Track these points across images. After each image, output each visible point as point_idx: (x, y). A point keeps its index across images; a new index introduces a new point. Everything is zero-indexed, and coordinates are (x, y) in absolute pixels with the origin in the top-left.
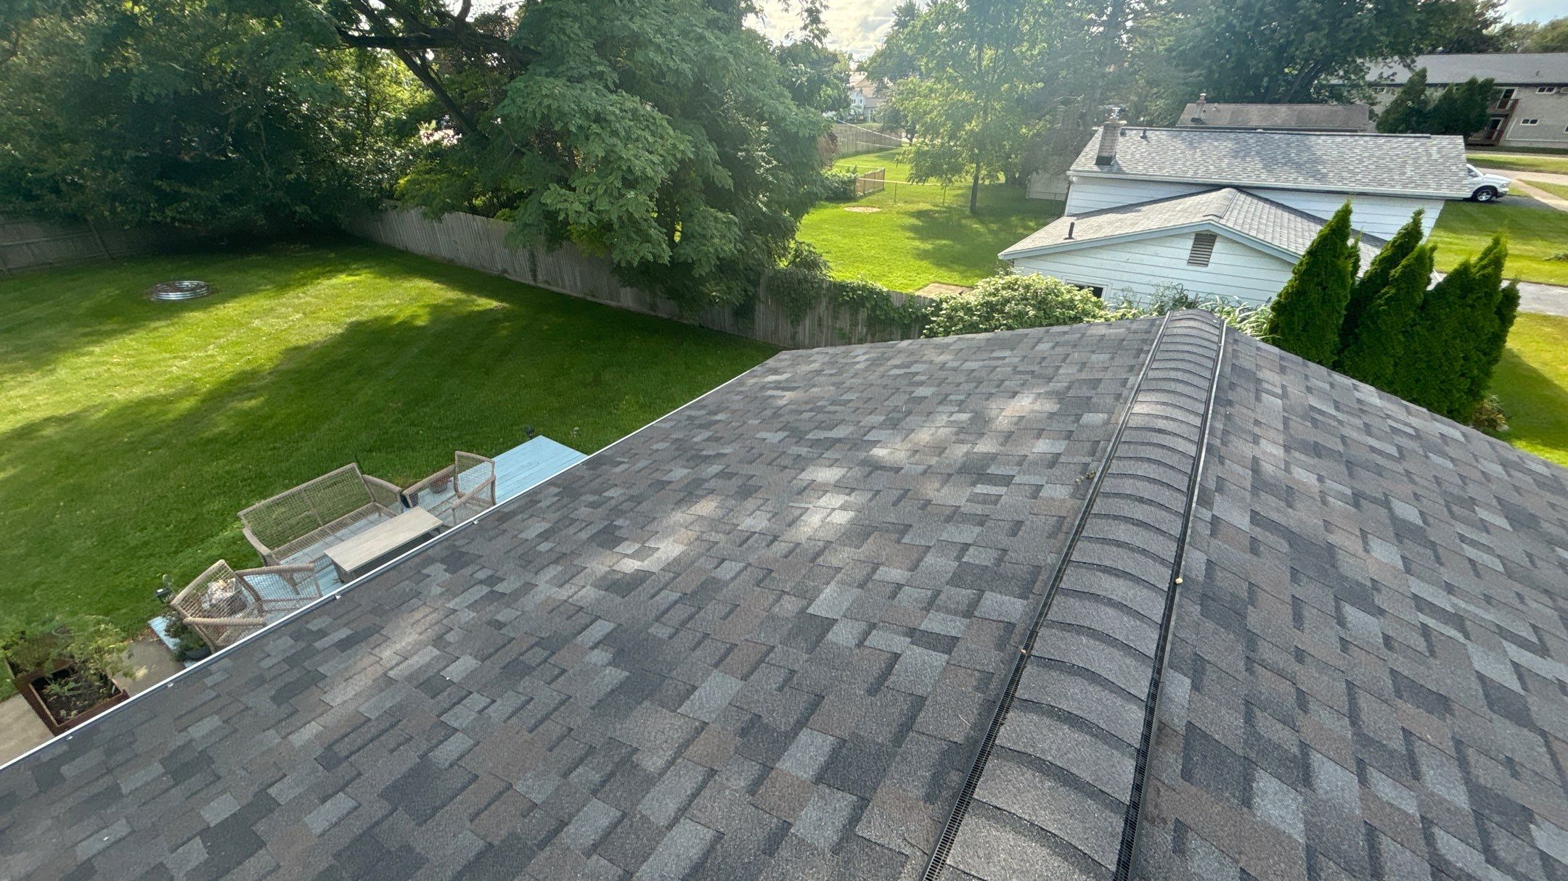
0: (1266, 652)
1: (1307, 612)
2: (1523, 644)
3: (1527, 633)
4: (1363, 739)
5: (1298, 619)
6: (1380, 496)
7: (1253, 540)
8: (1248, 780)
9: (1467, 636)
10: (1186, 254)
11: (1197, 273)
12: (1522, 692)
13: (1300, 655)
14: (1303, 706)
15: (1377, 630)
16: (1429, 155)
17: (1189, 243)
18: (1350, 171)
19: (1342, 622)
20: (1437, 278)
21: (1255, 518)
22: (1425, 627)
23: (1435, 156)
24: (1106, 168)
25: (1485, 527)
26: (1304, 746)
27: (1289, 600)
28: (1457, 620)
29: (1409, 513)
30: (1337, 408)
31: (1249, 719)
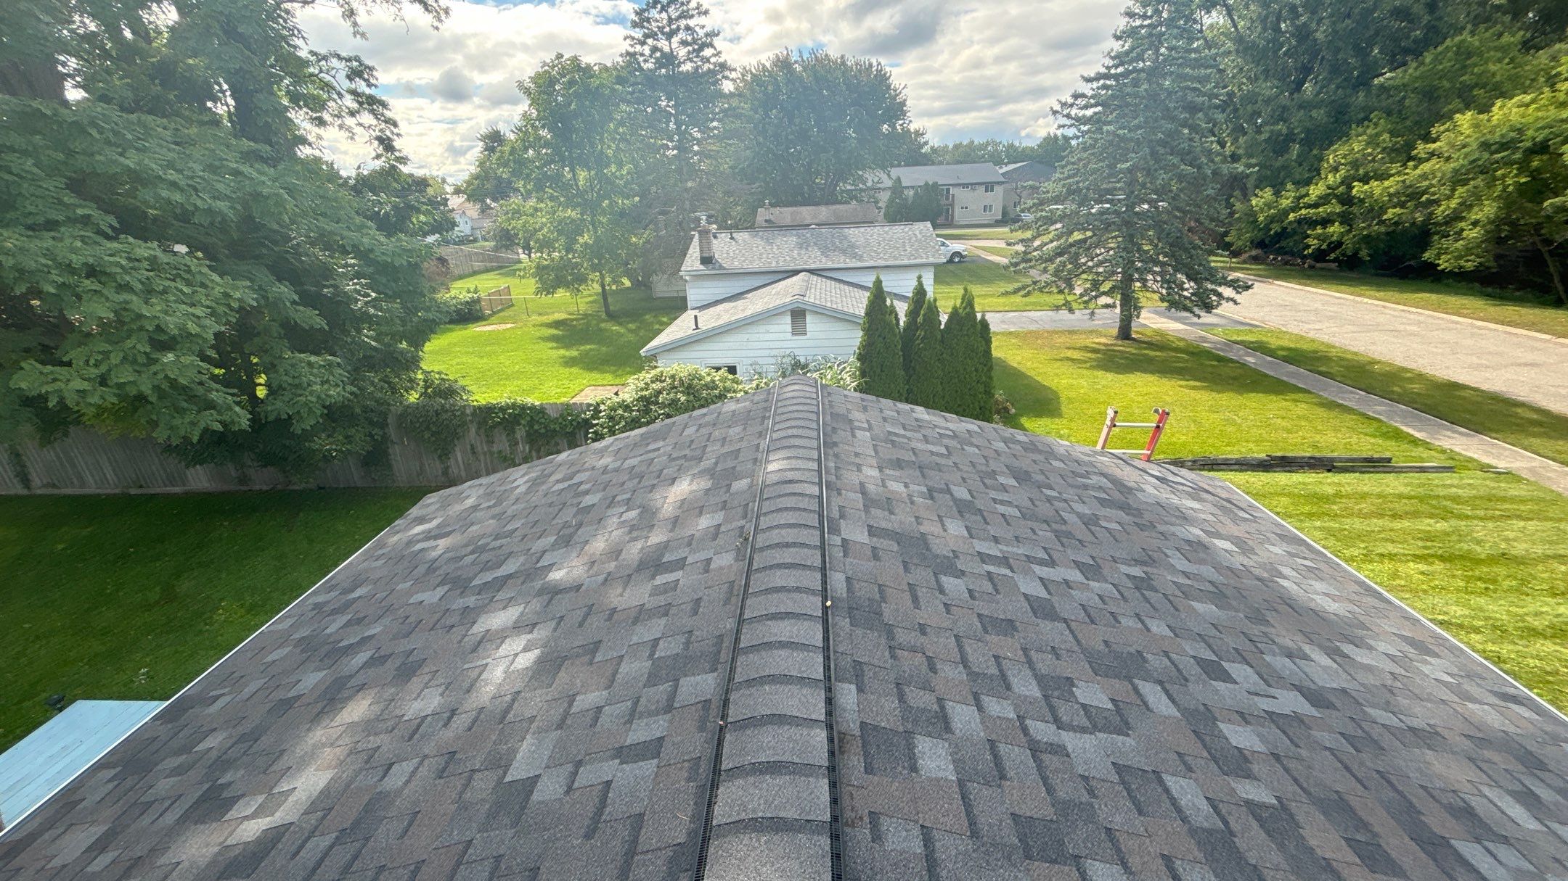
0: (902, 637)
1: (921, 592)
2: (1042, 563)
3: (1042, 555)
4: (973, 676)
5: (915, 599)
6: (943, 486)
7: (874, 549)
8: (911, 747)
9: (1012, 571)
10: (789, 328)
11: (800, 341)
12: (1048, 597)
13: (922, 629)
14: (933, 669)
15: (963, 588)
16: (916, 236)
17: (788, 319)
18: (875, 252)
19: (942, 591)
20: (944, 318)
21: (872, 531)
22: (989, 573)
23: (919, 236)
24: (710, 266)
25: (1004, 489)
26: (940, 701)
27: (906, 588)
28: (1004, 561)
29: (961, 493)
30: (905, 429)
31: (901, 697)
